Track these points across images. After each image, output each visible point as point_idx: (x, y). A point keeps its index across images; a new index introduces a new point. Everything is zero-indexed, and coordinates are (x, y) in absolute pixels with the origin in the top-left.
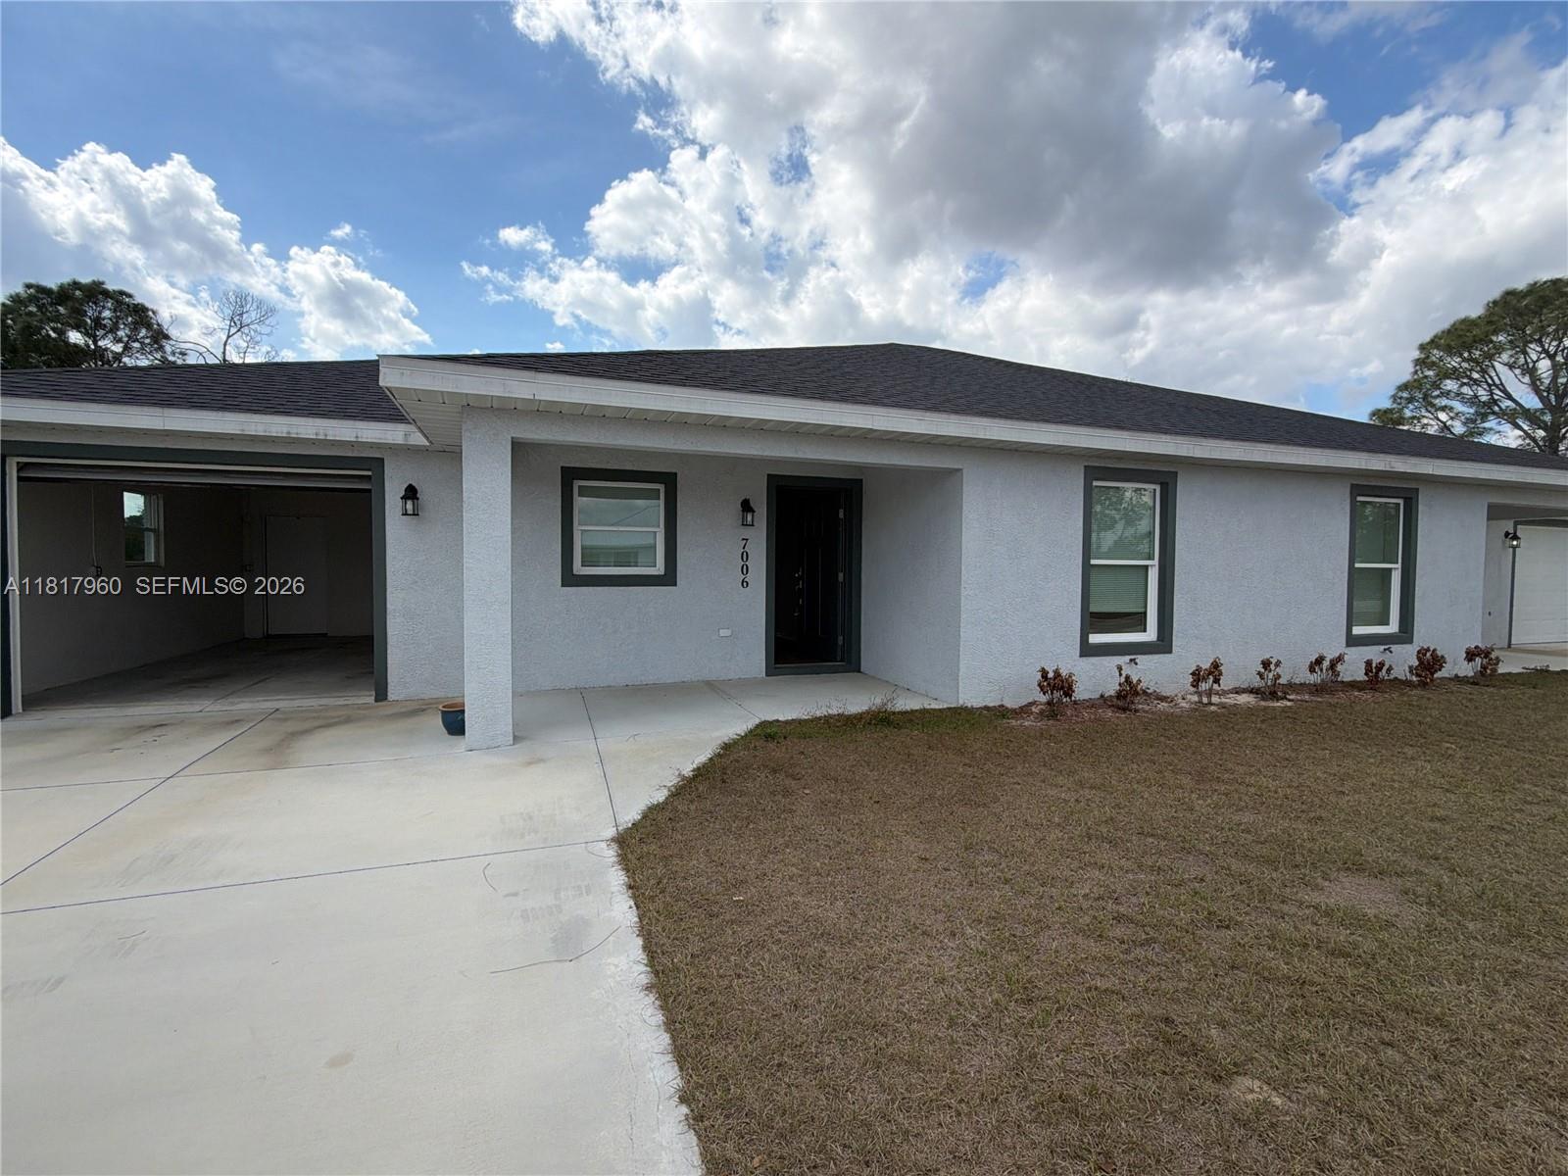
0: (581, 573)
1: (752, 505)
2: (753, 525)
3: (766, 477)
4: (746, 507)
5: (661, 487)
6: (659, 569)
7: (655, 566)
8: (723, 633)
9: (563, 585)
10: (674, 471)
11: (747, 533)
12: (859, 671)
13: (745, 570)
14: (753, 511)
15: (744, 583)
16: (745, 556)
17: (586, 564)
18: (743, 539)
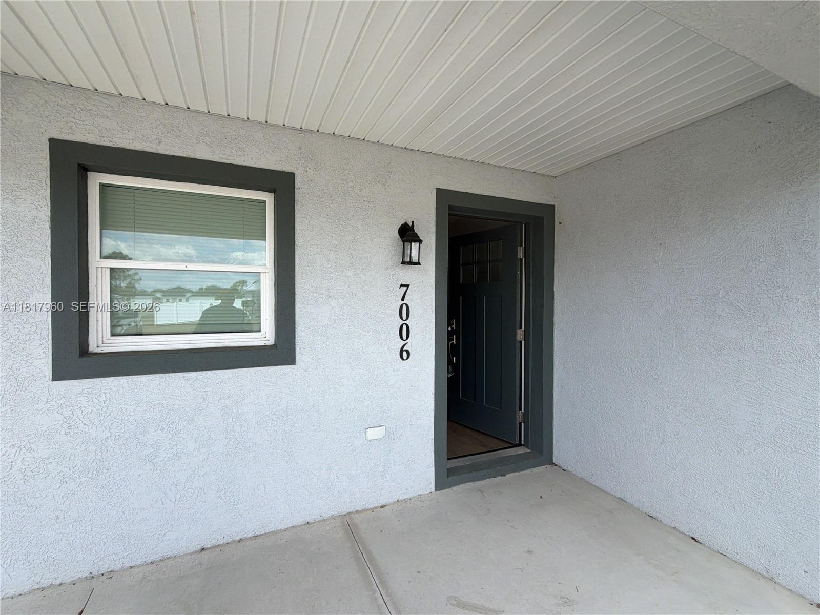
0: (106, 350)
1: (416, 232)
2: (418, 263)
3: (435, 191)
4: (407, 233)
5: (268, 199)
6: (266, 335)
7: (260, 331)
8: (372, 434)
9: (54, 379)
10: (288, 169)
11: (409, 275)
12: (552, 463)
13: (404, 332)
14: (420, 242)
15: (404, 354)
16: (404, 311)
17: (119, 330)
18: (402, 286)
